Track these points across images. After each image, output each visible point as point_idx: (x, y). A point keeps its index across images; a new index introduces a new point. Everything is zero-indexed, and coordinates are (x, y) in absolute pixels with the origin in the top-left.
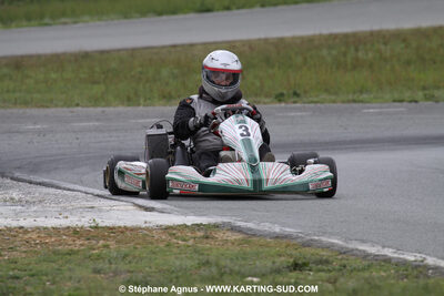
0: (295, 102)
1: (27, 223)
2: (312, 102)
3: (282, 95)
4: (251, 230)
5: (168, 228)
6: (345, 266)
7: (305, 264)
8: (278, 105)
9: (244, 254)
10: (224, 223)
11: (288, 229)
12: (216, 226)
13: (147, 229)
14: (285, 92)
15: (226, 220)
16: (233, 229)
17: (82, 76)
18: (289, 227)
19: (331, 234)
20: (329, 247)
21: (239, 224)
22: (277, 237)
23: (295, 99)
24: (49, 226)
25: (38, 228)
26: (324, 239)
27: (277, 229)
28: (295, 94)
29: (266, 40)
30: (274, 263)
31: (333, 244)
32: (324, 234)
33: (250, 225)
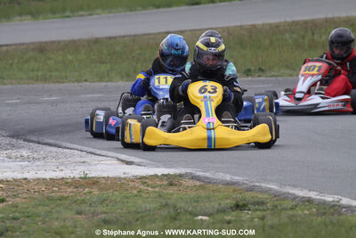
0: (259, 76)
1: (30, 175)
2: (273, 76)
3: (249, 70)
4: (208, 178)
5: (142, 178)
6: (276, 206)
7: (244, 206)
8: (246, 79)
9: (199, 197)
10: (187, 173)
11: (237, 178)
12: (181, 176)
13: (125, 179)
14: (253, 68)
15: (189, 170)
16: (194, 178)
17: (93, 57)
18: (238, 175)
19: (271, 181)
20: (267, 191)
21: (199, 173)
22: (228, 184)
23: (260, 73)
24: (48, 177)
25: (38, 179)
26: (263, 185)
27: (228, 178)
28: (260, 69)
29: (241, 26)
30: (220, 204)
31: (270, 189)
32: (264, 181)
33: (208, 174)
